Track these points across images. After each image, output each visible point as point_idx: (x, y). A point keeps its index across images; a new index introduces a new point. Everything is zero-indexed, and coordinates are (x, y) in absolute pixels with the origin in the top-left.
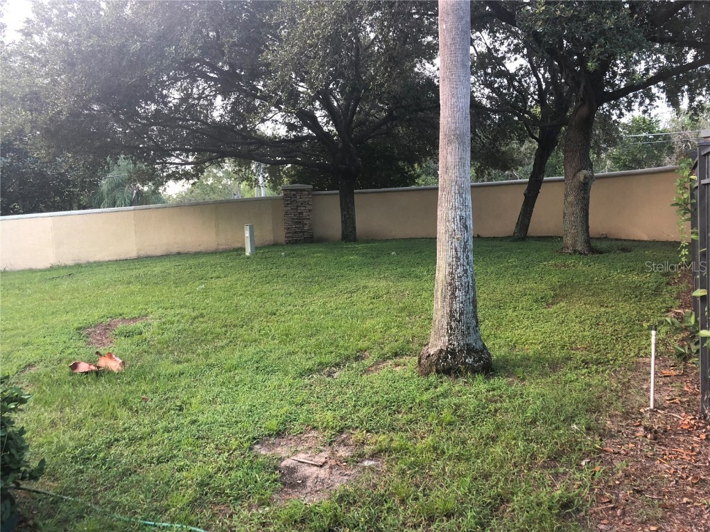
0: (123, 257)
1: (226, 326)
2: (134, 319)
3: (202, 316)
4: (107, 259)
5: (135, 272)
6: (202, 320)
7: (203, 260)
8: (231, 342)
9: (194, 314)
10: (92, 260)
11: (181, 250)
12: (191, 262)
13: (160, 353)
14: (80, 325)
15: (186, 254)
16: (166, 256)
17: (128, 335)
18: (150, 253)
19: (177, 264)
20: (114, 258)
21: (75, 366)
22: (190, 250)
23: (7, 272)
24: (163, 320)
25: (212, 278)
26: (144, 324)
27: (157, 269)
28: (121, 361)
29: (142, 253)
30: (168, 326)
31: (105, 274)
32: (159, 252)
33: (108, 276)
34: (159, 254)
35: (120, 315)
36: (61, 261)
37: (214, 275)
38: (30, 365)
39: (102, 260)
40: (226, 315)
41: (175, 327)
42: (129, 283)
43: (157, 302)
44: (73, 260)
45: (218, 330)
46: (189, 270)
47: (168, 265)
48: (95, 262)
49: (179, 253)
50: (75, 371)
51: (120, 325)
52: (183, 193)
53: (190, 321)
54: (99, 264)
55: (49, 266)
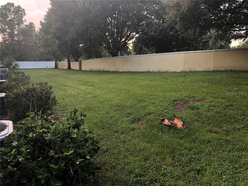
0: (207, 70)
1: (244, 115)
2: (198, 101)
3: (232, 105)
4: (201, 70)
5: (208, 77)
6: (231, 108)
7: (241, 75)
8: (245, 127)
9: (227, 104)
10: (196, 70)
11: (232, 69)
12: (235, 75)
13: (203, 123)
14: (175, 99)
15: (235, 71)
16: (226, 71)
17: (192, 108)
18: (218, 69)
19: (228, 75)
20: (204, 70)
21: (163, 120)
22: (237, 69)
23: (168, 72)
24: (211, 104)
25: (243, 84)
26: (201, 104)
27: (218, 77)
28: (182, 123)
29: (215, 69)
30: (212, 108)
31: (197, 77)
32: (222, 69)
33: (198, 77)
34: (222, 70)
35: (193, 97)
36: (185, 69)
37: (245, 83)
38: (149, 114)
39: (199, 70)
40: (246, 108)
41: (215, 110)
42: (205, 82)
43: (212, 93)
44: (189, 70)
45: (239, 117)
46: (232, 79)
47: (224, 75)
48: (197, 71)
49: (231, 71)
50: (163, 122)
51: (191, 103)
52: (241, 46)
53: (224, 108)
54: (198, 72)
55: (181, 71)
